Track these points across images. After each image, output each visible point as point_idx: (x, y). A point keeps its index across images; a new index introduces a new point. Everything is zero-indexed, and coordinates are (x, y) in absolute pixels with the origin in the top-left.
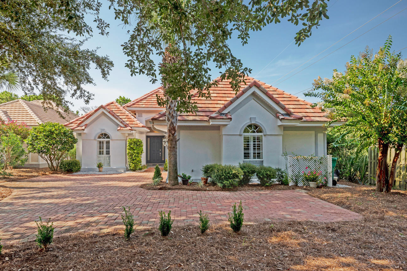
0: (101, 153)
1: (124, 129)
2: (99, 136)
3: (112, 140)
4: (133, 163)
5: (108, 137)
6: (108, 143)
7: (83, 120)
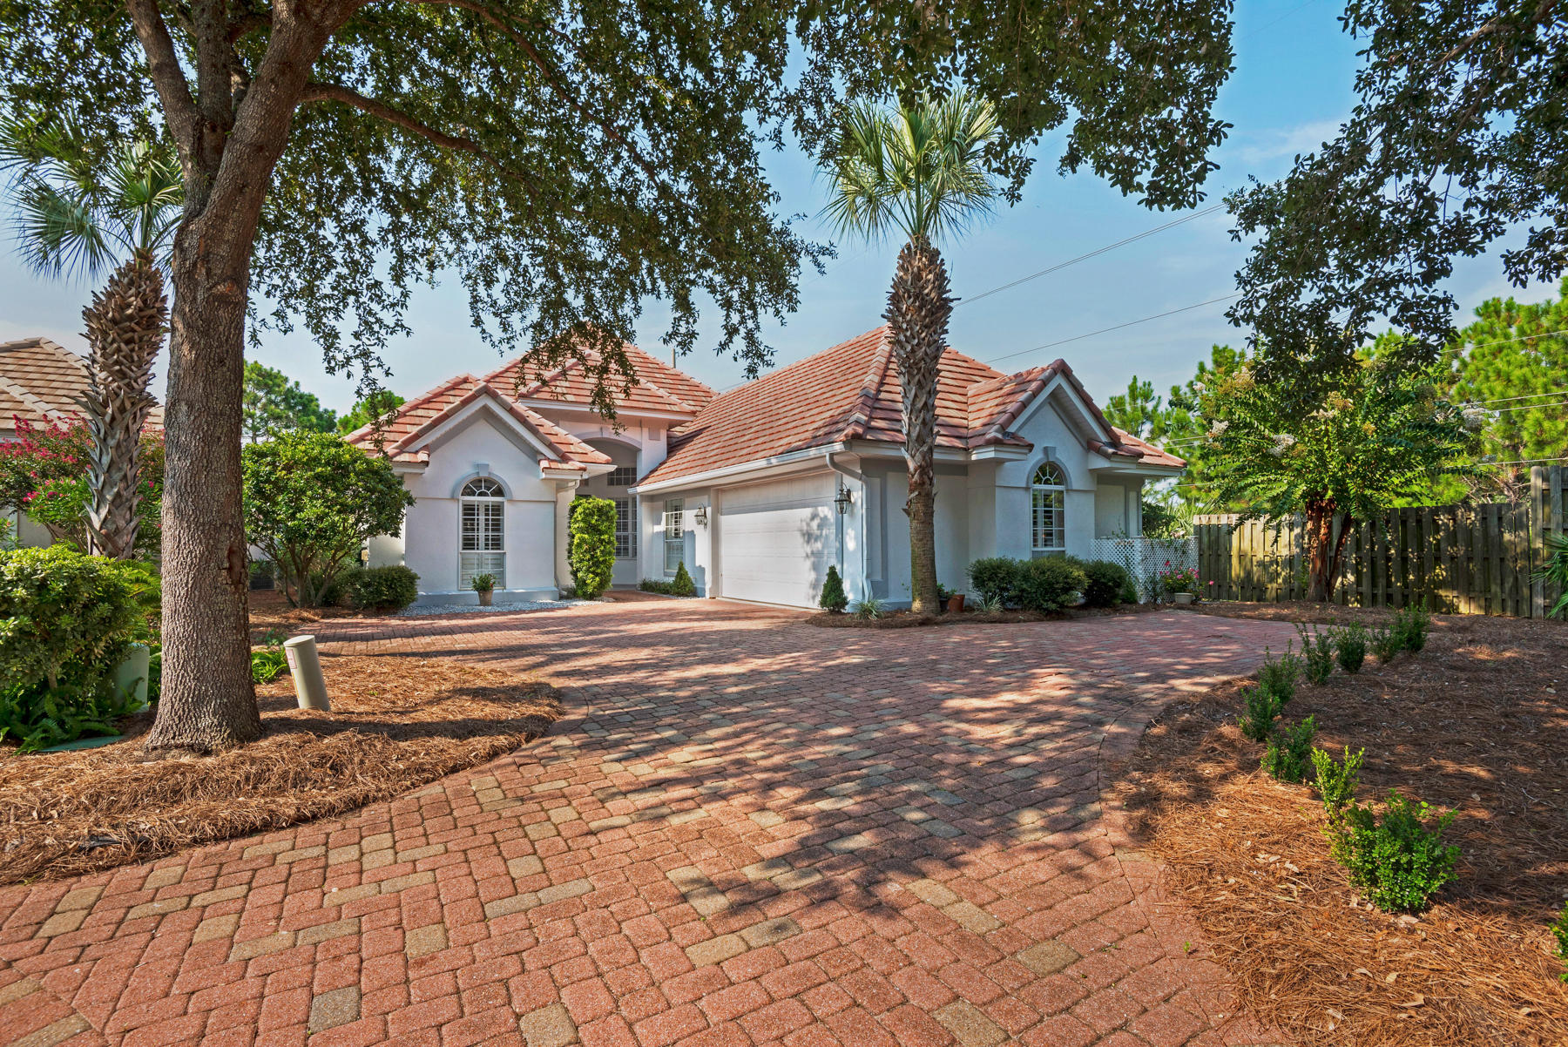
0: (469, 543)
1: (560, 466)
2: (467, 487)
3: (511, 501)
4: (597, 575)
5: (499, 492)
6: (498, 510)
7: (420, 431)
